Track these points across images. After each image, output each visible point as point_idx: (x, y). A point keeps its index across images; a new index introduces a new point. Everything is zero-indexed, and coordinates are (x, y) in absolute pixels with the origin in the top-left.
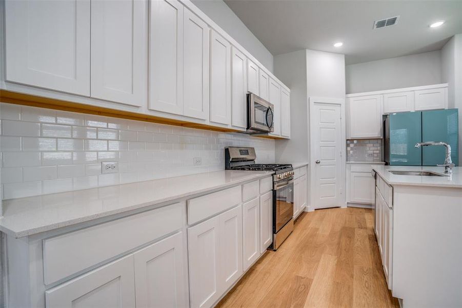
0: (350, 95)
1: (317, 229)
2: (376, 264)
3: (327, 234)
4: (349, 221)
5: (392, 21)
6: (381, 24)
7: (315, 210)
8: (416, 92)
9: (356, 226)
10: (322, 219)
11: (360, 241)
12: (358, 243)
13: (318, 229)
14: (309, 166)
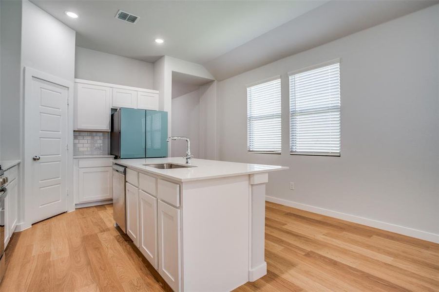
0: (77, 80)
1: (48, 255)
2: (141, 269)
3: (66, 255)
4: (85, 227)
5: (133, 19)
6: (123, 16)
7: (32, 225)
8: (139, 92)
9: (96, 230)
10: (48, 236)
11: (111, 248)
12: (110, 252)
13: (50, 253)
14: (21, 165)
